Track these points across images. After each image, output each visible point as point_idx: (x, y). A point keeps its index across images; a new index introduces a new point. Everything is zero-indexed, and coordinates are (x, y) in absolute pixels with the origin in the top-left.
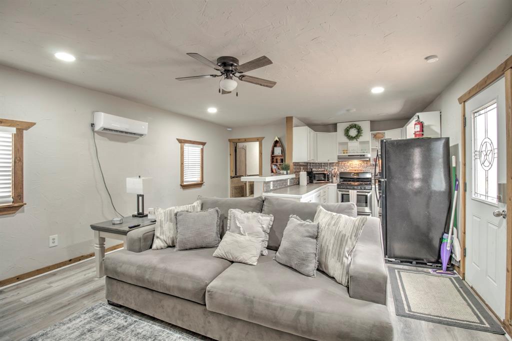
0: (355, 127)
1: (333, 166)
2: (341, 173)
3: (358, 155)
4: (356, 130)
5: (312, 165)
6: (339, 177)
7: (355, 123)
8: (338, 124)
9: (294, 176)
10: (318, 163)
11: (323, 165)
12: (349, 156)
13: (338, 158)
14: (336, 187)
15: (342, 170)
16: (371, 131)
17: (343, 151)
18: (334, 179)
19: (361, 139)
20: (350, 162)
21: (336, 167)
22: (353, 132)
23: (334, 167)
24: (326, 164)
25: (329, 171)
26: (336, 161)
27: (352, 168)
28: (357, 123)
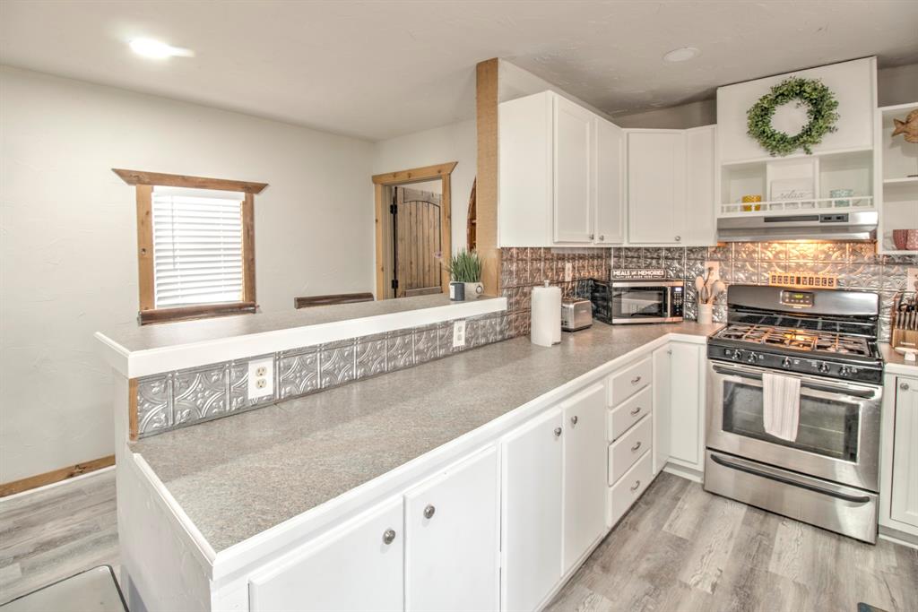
0: (800, 94)
1: (703, 260)
2: (734, 289)
3: (815, 218)
4: (805, 108)
5: (623, 254)
6: (724, 302)
7: (799, 75)
8: (721, 94)
9: (499, 304)
10: (647, 249)
11: (663, 253)
12: (767, 220)
13: (720, 230)
14: (704, 349)
15: (741, 278)
16: (880, 105)
17: (745, 200)
18: (706, 310)
19: (828, 145)
20: (777, 246)
21: (716, 265)
23: (707, 264)
24: (673, 254)
25: (688, 279)
26: (710, 241)
27: (785, 268)
28: (808, 76)
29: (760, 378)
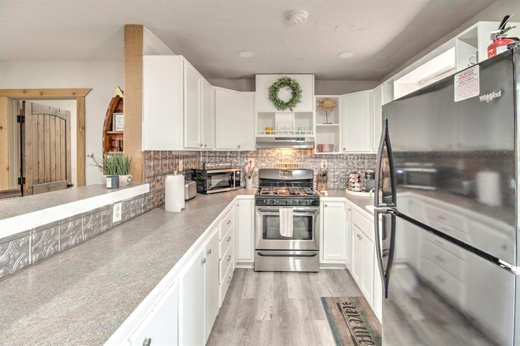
0: (289, 84)
1: (247, 157)
2: (262, 171)
3: (294, 139)
4: (291, 91)
5: (207, 154)
6: (257, 177)
7: (289, 76)
8: (257, 77)
9: (145, 188)
10: (220, 152)
11: (229, 154)
12: (277, 139)
13: (257, 143)
14: (253, 202)
15: (264, 165)
16: (315, 94)
17: (266, 129)
18: (250, 182)
19: (299, 108)
20: (278, 151)
21: (253, 160)
22: (284, 94)
23: (250, 159)
24: (234, 154)
25: (240, 167)
26: (252, 148)
27: (281, 161)
28: (292, 77)
29: (278, 211)
